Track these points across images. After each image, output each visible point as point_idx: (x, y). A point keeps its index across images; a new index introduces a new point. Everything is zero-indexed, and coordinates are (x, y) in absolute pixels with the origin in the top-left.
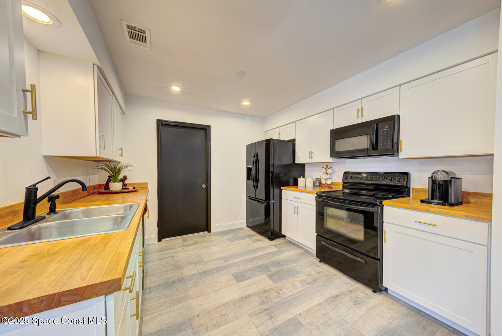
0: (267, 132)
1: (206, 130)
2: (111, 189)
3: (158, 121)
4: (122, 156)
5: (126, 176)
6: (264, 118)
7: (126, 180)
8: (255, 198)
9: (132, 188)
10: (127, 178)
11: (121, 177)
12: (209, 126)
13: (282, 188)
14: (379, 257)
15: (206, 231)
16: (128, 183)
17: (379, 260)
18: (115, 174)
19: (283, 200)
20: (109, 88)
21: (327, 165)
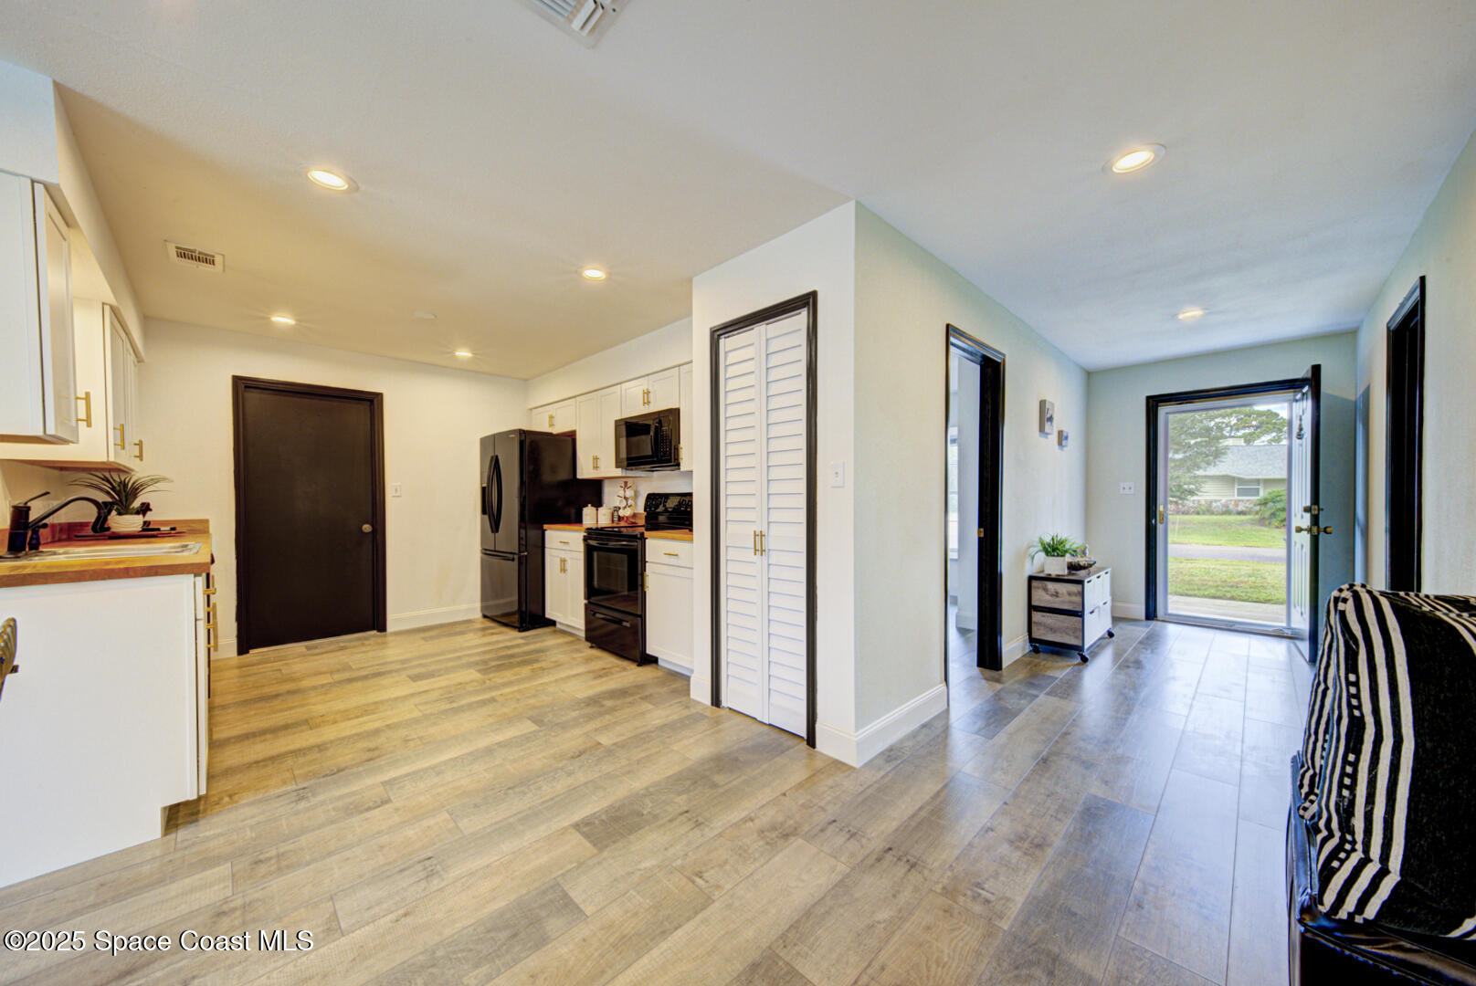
0: (534, 410)
1: (371, 401)
2: (113, 530)
3: (237, 380)
4: (141, 460)
5: (148, 504)
6: (526, 380)
7: (149, 513)
8: (495, 551)
9: (168, 528)
10: (151, 507)
11: (136, 504)
12: (379, 396)
13: (545, 526)
14: (639, 613)
15: (373, 629)
16: (154, 521)
17: (641, 616)
18: (124, 499)
19: (547, 551)
20: (120, 328)
21: (626, 483)
